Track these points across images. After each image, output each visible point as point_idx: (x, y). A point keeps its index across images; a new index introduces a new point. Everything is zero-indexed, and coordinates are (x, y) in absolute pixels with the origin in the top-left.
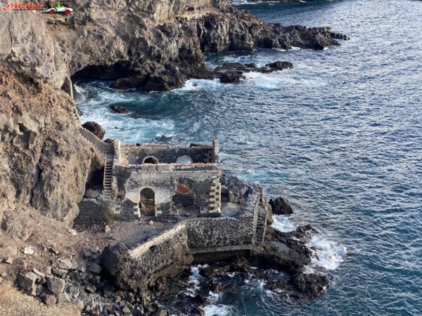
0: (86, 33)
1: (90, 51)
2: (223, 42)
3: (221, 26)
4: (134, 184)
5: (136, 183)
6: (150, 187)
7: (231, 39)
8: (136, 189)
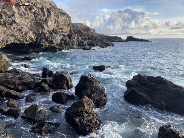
0: (12, 28)
1: (15, 36)
2: (76, 44)
3: (75, 38)
7: (78, 43)
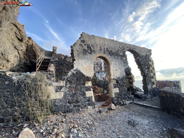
4: (86, 48)
5: (89, 47)
6: (104, 56)
8: (89, 55)
